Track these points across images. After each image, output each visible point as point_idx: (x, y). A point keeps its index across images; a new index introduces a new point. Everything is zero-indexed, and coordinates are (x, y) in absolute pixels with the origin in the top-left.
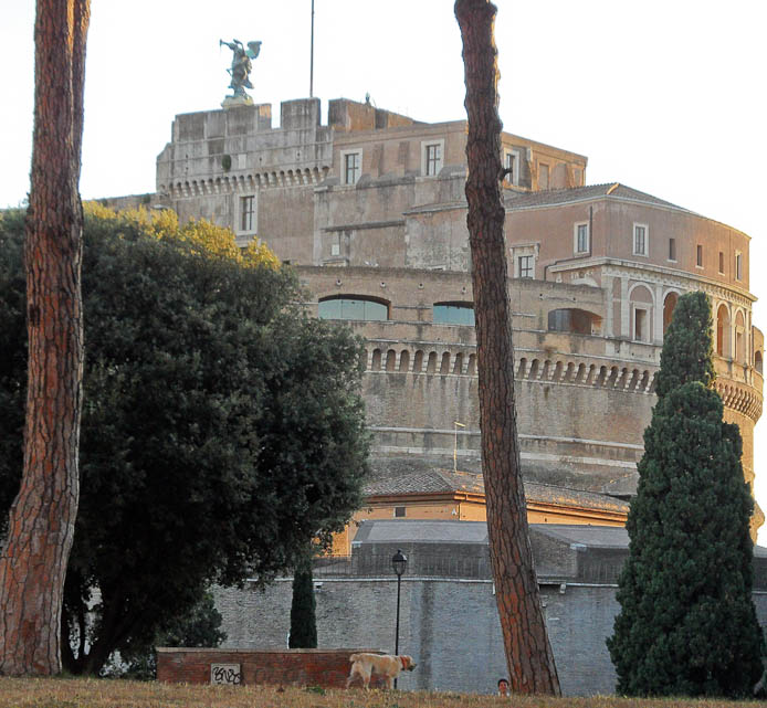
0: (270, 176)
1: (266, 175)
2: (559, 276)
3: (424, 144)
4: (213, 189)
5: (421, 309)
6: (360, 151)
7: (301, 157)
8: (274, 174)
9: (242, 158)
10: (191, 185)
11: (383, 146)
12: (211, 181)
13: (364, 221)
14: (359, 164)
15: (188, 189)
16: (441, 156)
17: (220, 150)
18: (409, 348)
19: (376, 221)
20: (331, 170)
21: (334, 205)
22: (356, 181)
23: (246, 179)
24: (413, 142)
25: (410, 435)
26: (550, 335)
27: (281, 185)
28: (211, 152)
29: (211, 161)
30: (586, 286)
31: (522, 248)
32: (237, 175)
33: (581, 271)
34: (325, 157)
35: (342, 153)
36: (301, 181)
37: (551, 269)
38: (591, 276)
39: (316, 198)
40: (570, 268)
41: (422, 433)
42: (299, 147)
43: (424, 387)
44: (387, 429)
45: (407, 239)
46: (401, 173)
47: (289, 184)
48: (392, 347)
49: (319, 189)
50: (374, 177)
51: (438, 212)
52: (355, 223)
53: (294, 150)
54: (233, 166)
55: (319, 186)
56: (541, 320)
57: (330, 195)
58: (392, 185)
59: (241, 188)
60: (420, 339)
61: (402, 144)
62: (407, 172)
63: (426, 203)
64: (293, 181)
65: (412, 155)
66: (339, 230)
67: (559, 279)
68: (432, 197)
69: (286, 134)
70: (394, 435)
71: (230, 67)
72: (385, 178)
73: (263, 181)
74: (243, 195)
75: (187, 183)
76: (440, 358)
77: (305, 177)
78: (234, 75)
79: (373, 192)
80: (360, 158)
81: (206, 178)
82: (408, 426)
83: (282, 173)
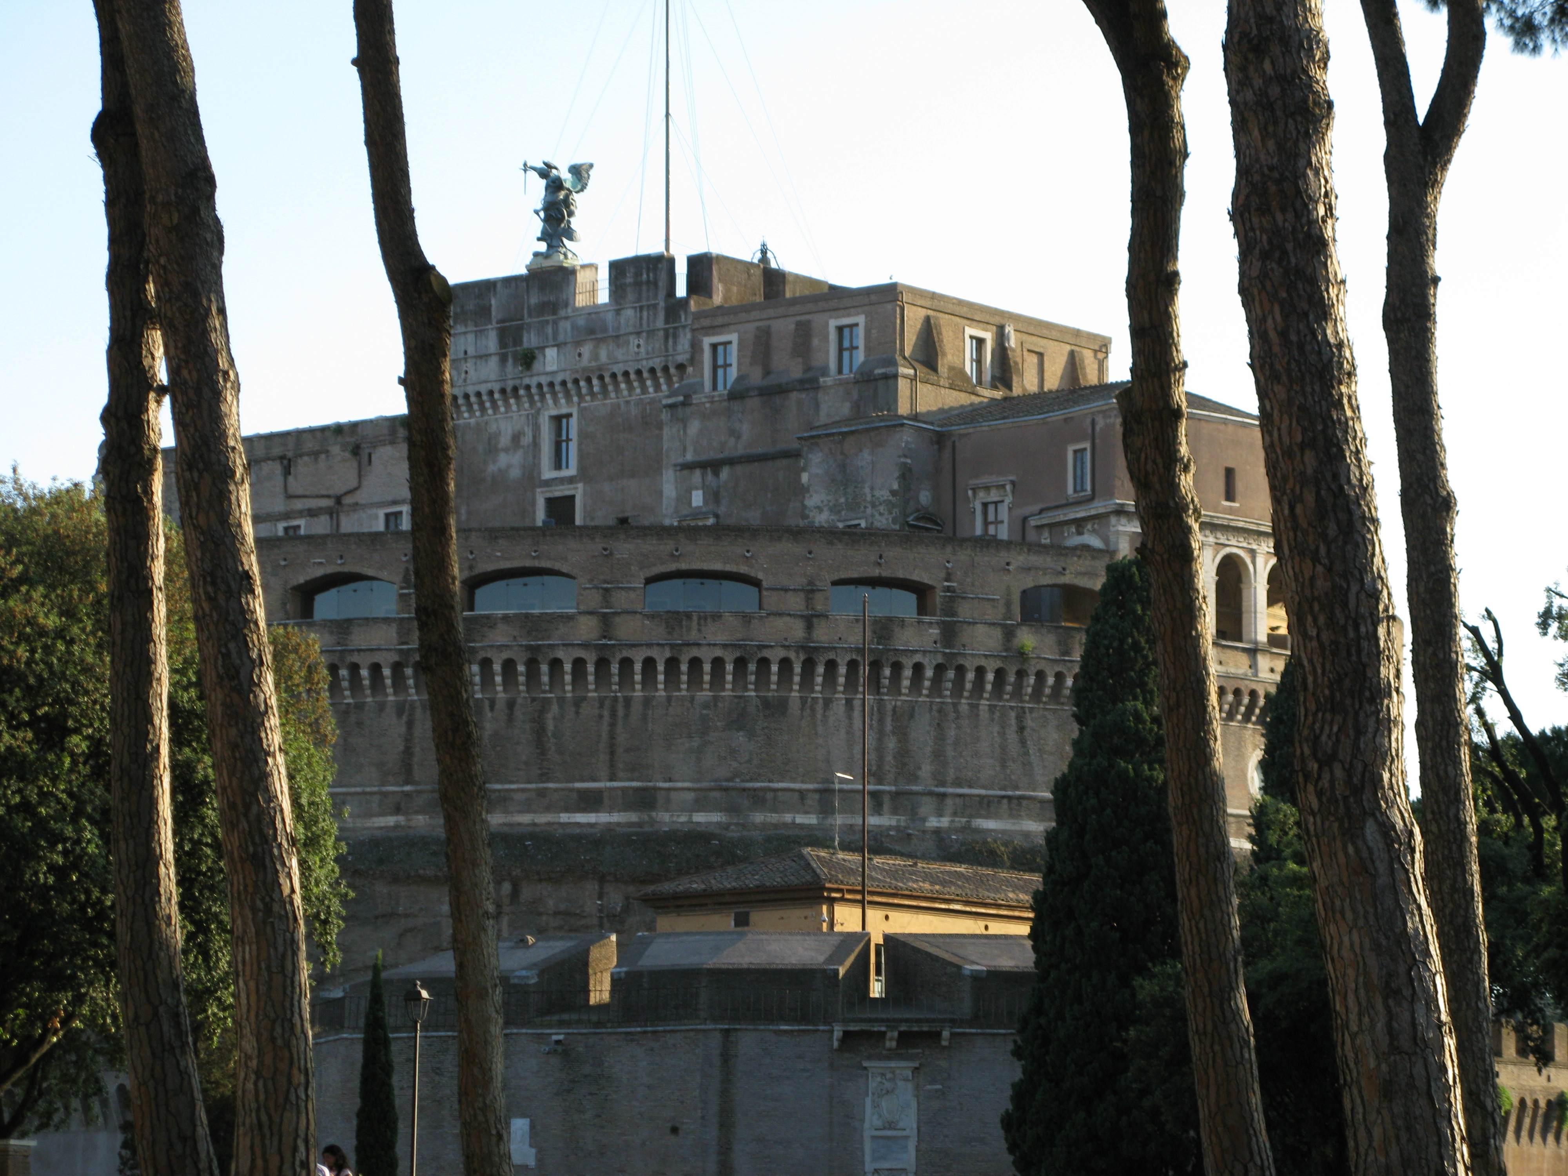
0: (595, 382)
1: (589, 380)
2: (1046, 533)
3: (833, 323)
4: (507, 406)
5: (810, 591)
6: (734, 337)
7: (642, 350)
8: (601, 378)
9: (551, 353)
10: (473, 399)
11: (769, 327)
12: (503, 391)
13: (741, 451)
14: (733, 359)
15: (469, 405)
16: (861, 342)
17: (518, 341)
18: (792, 655)
19: (760, 450)
20: (690, 370)
21: (694, 427)
22: (728, 387)
23: (558, 388)
24: (817, 319)
25: (797, 794)
26: (1024, 628)
27: (613, 395)
28: (503, 344)
29: (503, 359)
30: (1086, 548)
31: (987, 488)
32: (544, 380)
33: (1079, 524)
34: (680, 348)
35: (707, 341)
36: (644, 390)
37: (1033, 522)
38: (1094, 531)
39: (665, 416)
40: (1062, 518)
41: (816, 791)
42: (638, 334)
43: (819, 716)
44: (758, 785)
45: (805, 478)
46: (796, 372)
47: (625, 393)
48: (766, 653)
49: (670, 401)
50: (756, 377)
51: (852, 433)
52: (726, 454)
53: (631, 338)
54: (537, 366)
55: (669, 396)
56: (1008, 604)
57: (688, 410)
58: (782, 390)
59: (550, 402)
60: (809, 639)
61: (799, 324)
62: (808, 369)
63: (837, 418)
64: (631, 388)
65: (815, 342)
66: (703, 465)
67: (1045, 540)
68: (846, 409)
69: (618, 312)
70: (770, 795)
71: (539, 206)
72: (772, 380)
73: (584, 391)
74: (554, 412)
75: (467, 396)
76: (843, 670)
77: (649, 383)
78: (546, 220)
79: (754, 402)
80: (734, 349)
81: (496, 387)
82: (793, 780)
83: (614, 376)
